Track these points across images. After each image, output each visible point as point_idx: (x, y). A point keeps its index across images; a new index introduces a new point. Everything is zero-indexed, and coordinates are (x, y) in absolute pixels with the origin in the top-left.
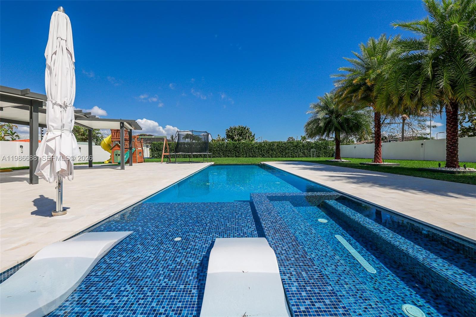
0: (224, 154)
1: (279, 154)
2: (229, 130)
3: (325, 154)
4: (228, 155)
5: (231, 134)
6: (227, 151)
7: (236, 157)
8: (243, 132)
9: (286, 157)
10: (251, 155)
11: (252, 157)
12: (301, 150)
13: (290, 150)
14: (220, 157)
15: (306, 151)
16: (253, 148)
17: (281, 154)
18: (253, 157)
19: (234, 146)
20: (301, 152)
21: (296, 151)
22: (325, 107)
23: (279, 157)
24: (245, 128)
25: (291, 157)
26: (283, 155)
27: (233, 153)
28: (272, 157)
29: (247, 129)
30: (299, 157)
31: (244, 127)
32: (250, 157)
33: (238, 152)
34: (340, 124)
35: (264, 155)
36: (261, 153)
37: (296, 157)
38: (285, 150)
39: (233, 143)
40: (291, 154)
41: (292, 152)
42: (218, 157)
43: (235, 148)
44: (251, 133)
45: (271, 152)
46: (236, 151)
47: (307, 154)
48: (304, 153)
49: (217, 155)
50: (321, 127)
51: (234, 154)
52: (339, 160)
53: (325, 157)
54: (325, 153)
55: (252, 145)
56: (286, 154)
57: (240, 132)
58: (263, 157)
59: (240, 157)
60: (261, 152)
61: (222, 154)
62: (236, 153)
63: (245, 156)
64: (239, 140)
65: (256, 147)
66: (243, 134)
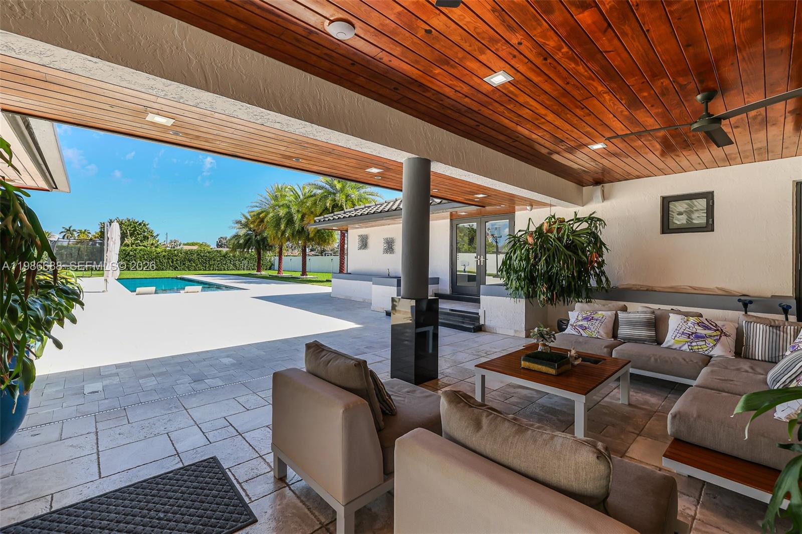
9: (210, 270)
10: (156, 267)
11: (157, 270)
12: (231, 261)
13: (216, 261)
15: (237, 263)
16: (159, 257)
17: (203, 266)
19: (125, 254)
20: (231, 263)
21: (225, 263)
22: (246, 225)
23: (200, 270)
25: (218, 270)
26: (206, 267)
29: (145, 225)
30: (228, 270)
31: (138, 222)
34: (258, 242)
35: (177, 268)
36: (171, 264)
37: (224, 270)
38: (209, 260)
39: (123, 248)
41: (219, 264)
44: (151, 233)
47: (239, 266)
48: (234, 265)
50: (241, 244)
52: (259, 273)
55: (157, 253)
56: (211, 266)
57: (131, 230)
58: (175, 270)
65: (164, 256)
66: (137, 233)
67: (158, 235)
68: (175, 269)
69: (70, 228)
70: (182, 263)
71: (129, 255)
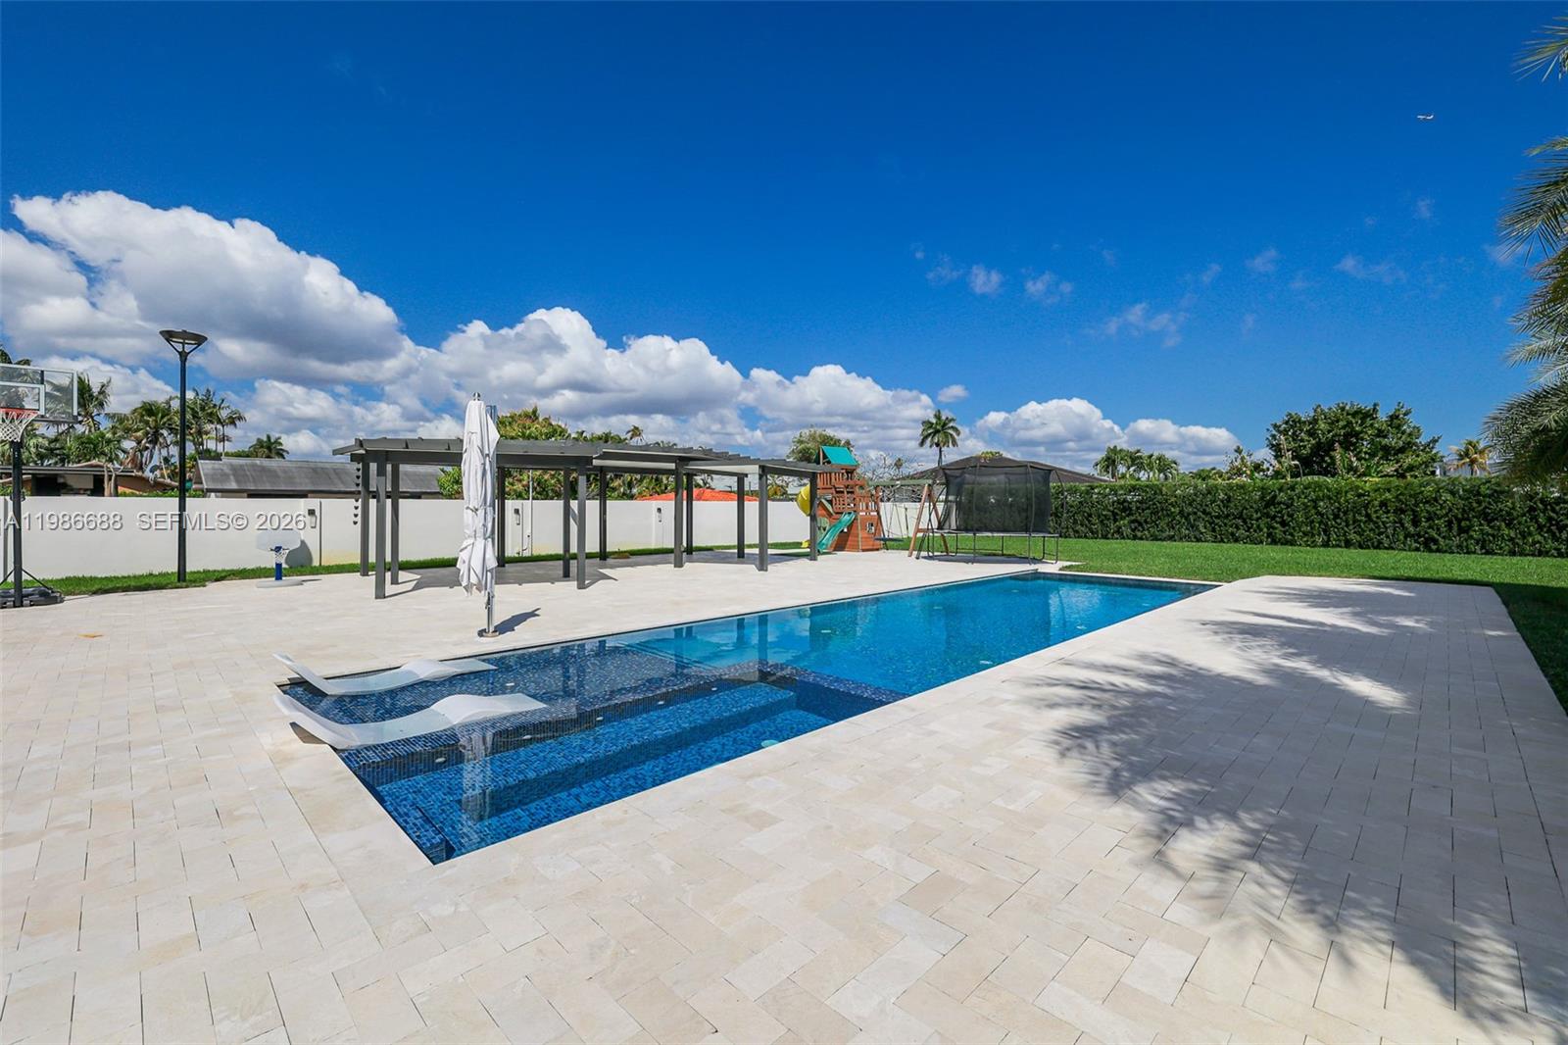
0: (1214, 530)
1: (1538, 538)
4: (1233, 534)
6: (1227, 516)
7: (1274, 542)
10: (1353, 537)
11: (1361, 547)
14: (1198, 540)
16: (1366, 507)
18: (1368, 547)
19: (1262, 498)
27: (1258, 526)
32: (1348, 544)
33: (1283, 524)
35: (1436, 542)
36: (1412, 529)
42: (1187, 538)
43: (1267, 506)
45: (1478, 528)
46: (1273, 518)
49: (1185, 532)
51: (1261, 530)
55: (1360, 496)
59: (1292, 543)
61: (1205, 527)
62: (1270, 527)
63: (1319, 541)
65: (1383, 504)
68: (1428, 544)
70: (1455, 527)
71: (1272, 502)
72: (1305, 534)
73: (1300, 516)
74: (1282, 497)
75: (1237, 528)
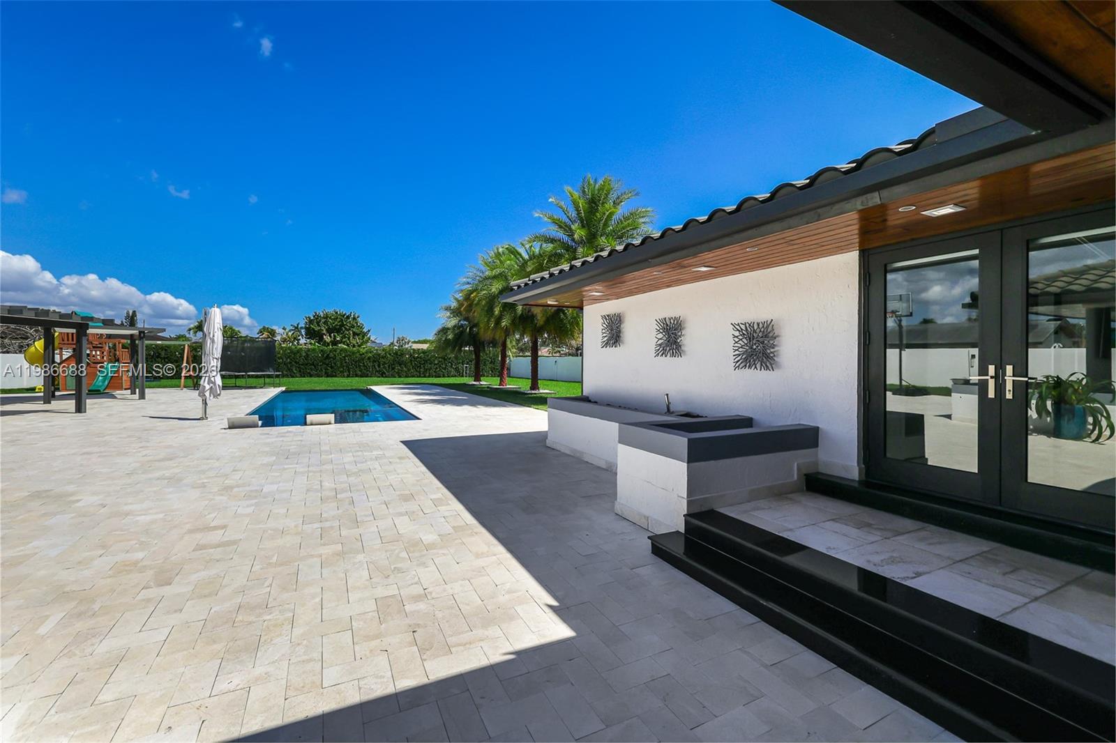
0: (300, 371)
2: (312, 318)
3: (492, 372)
4: (309, 373)
5: (317, 329)
6: (307, 365)
7: (328, 376)
8: (342, 325)
9: (425, 377)
12: (452, 364)
14: (293, 377)
16: (363, 360)
17: (417, 371)
18: (363, 376)
19: (323, 355)
20: (452, 367)
21: (444, 366)
22: (457, 313)
24: (348, 317)
25: (436, 377)
26: (420, 372)
27: (321, 369)
28: (400, 377)
29: (354, 318)
30: (448, 377)
31: (345, 314)
32: (357, 376)
33: (332, 367)
36: (378, 369)
37: (444, 376)
39: (321, 348)
40: (435, 372)
42: (287, 376)
43: (325, 359)
44: (362, 328)
45: (397, 367)
46: (327, 365)
48: (457, 370)
50: (450, 341)
51: (322, 371)
52: (477, 383)
53: (492, 376)
54: (493, 370)
55: (361, 355)
57: (337, 325)
58: (383, 377)
59: (336, 376)
60: (379, 366)
61: (296, 370)
62: (326, 369)
63: (346, 374)
64: (335, 343)
65: (369, 358)
66: (345, 328)
67: (369, 331)
69: (298, 325)
71: (328, 357)
72: (341, 372)
73: (339, 364)
74: (331, 355)
75: (312, 370)
